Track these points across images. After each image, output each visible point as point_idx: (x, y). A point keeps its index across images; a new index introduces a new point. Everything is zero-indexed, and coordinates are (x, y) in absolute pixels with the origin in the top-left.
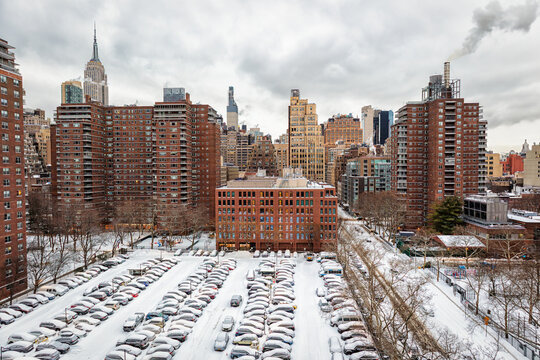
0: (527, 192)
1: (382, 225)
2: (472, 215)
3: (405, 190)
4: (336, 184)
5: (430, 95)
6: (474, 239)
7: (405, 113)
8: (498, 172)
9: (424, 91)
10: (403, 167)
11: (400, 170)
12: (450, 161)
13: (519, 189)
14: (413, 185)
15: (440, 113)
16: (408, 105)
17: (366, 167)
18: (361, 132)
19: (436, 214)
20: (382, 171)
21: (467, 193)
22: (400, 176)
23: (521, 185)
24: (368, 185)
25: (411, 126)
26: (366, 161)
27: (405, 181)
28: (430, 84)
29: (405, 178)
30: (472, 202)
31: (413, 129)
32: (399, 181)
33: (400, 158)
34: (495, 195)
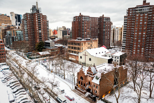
0: (58, 39)
1: (22, 51)
2: (47, 46)
3: (28, 40)
4: (3, 39)
5: (33, 11)
6: (48, 52)
7: (26, 16)
8: (52, 34)
9: (31, 10)
10: (27, 33)
11: (26, 34)
12: (40, 31)
14: (30, 39)
15: (36, 17)
16: (26, 14)
17: (14, 33)
18: (11, 21)
19: (38, 46)
20: (20, 34)
21: (45, 40)
22: (26, 36)
23: (57, 38)
24: (15, 39)
25: (28, 20)
26: (14, 31)
27: (28, 37)
28: (32, 8)
29: (27, 37)
30: (46, 43)
31: (29, 21)
32: (26, 37)
33: (25, 30)
34: (52, 40)
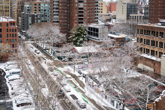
0: (117, 22)
2: (92, 35)
3: (58, 22)
6: (92, 48)
8: (105, 12)
10: (57, 8)
11: (55, 10)
12: (81, 5)
13: (114, 20)
14: (62, 19)
17: (35, 8)
20: (45, 10)
21: (90, 22)
22: (55, 13)
23: (115, 18)
24: (37, 19)
26: (35, 5)
27: (58, 17)
29: (57, 15)
30: (91, 28)
32: (55, 17)
33: (55, 3)
34: (103, 24)
